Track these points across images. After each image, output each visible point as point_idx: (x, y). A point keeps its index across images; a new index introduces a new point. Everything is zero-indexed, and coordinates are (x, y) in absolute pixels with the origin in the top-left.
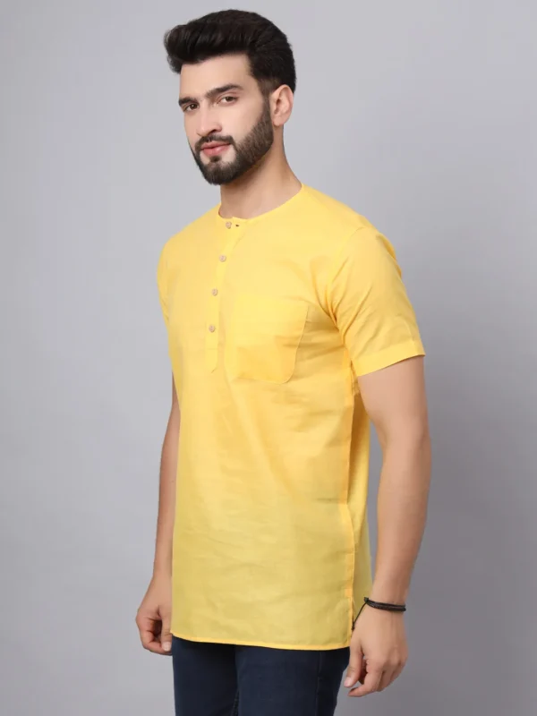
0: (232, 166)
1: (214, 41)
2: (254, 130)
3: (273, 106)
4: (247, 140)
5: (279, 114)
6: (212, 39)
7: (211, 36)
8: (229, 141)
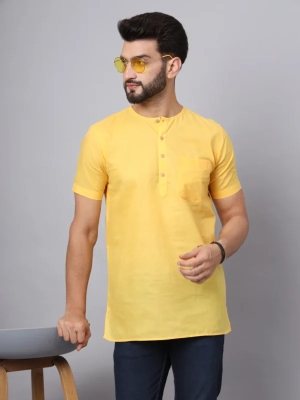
0: (140, 96)
1: (139, 31)
2: (155, 80)
3: (169, 68)
4: (150, 85)
5: (171, 72)
6: (139, 30)
7: (138, 29)
8: (140, 84)
